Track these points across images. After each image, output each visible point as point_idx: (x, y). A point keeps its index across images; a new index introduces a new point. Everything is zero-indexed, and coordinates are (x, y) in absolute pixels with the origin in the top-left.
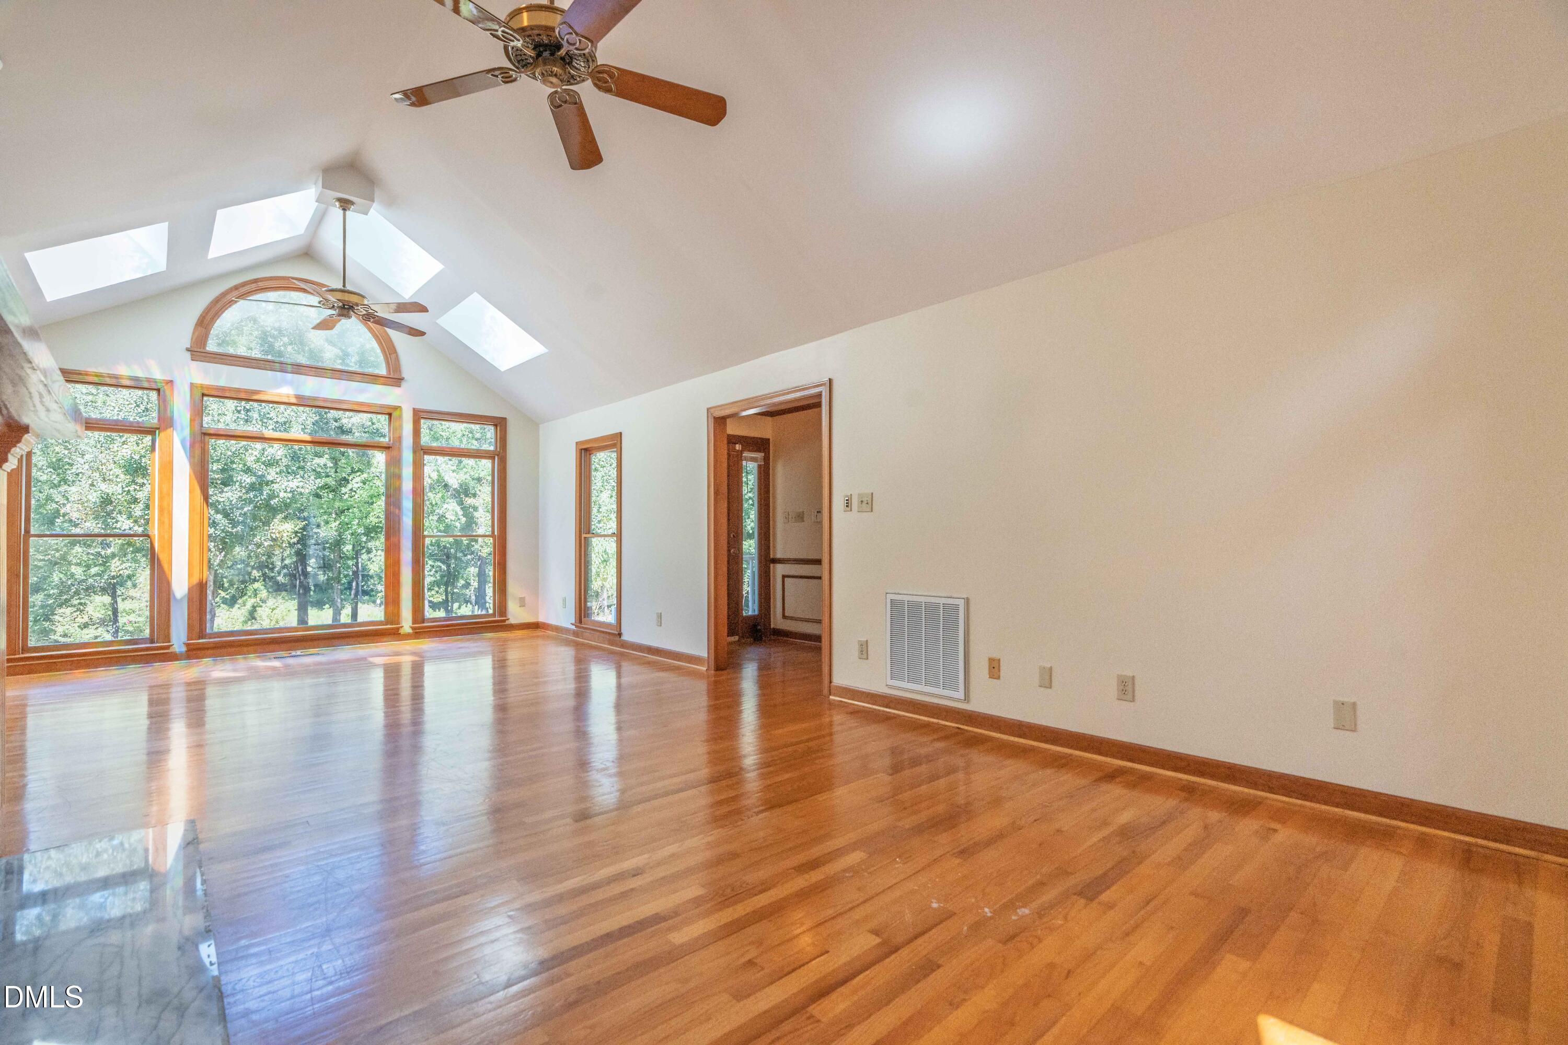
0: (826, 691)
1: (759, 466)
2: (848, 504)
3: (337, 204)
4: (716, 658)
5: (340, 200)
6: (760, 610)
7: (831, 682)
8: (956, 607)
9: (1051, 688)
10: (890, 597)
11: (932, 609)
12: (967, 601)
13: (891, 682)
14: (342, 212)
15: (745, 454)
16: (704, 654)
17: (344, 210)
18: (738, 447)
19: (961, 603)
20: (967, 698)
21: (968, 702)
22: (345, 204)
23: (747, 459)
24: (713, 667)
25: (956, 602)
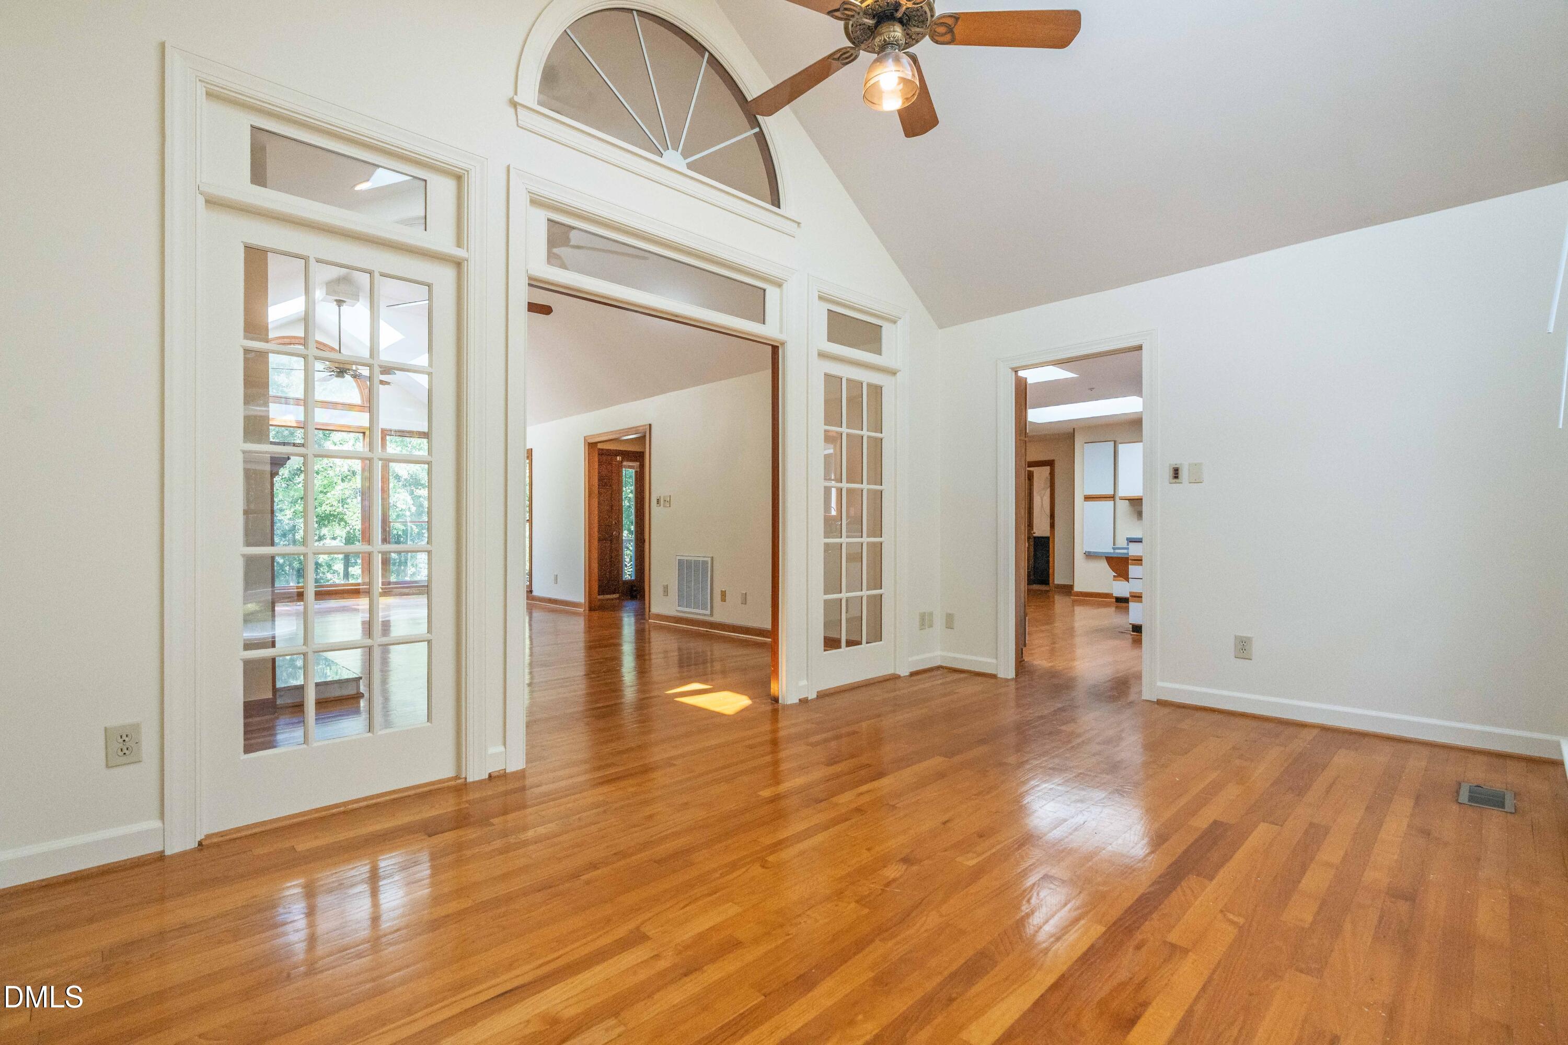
0: (647, 617)
1: (636, 472)
2: (658, 501)
3: (335, 303)
4: (590, 602)
5: (336, 300)
6: (636, 576)
7: (650, 611)
8: (707, 562)
9: (746, 604)
10: (678, 558)
11: (697, 562)
12: (712, 558)
13: (680, 609)
14: (338, 308)
15: (625, 463)
16: (582, 600)
17: (339, 306)
18: (619, 458)
19: (709, 560)
20: (712, 615)
21: (712, 616)
22: (340, 303)
23: (626, 467)
24: (587, 608)
25: (705, 559)
